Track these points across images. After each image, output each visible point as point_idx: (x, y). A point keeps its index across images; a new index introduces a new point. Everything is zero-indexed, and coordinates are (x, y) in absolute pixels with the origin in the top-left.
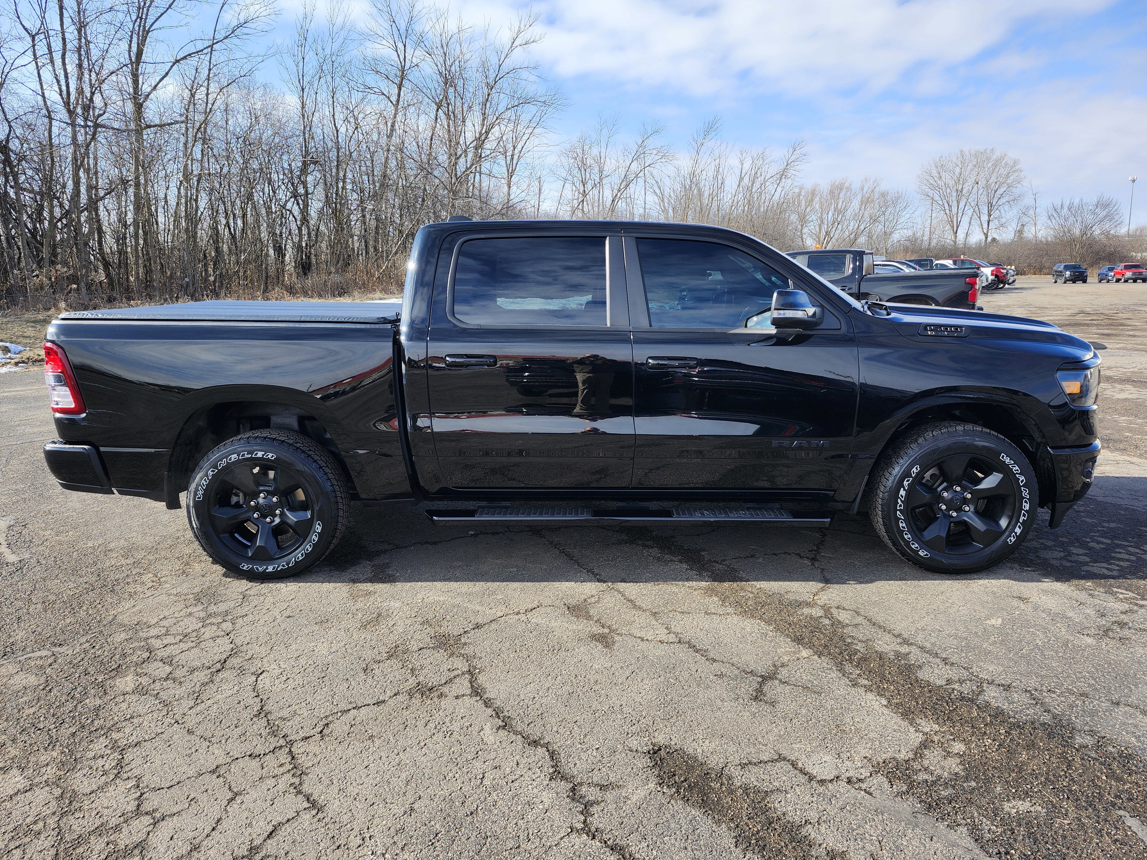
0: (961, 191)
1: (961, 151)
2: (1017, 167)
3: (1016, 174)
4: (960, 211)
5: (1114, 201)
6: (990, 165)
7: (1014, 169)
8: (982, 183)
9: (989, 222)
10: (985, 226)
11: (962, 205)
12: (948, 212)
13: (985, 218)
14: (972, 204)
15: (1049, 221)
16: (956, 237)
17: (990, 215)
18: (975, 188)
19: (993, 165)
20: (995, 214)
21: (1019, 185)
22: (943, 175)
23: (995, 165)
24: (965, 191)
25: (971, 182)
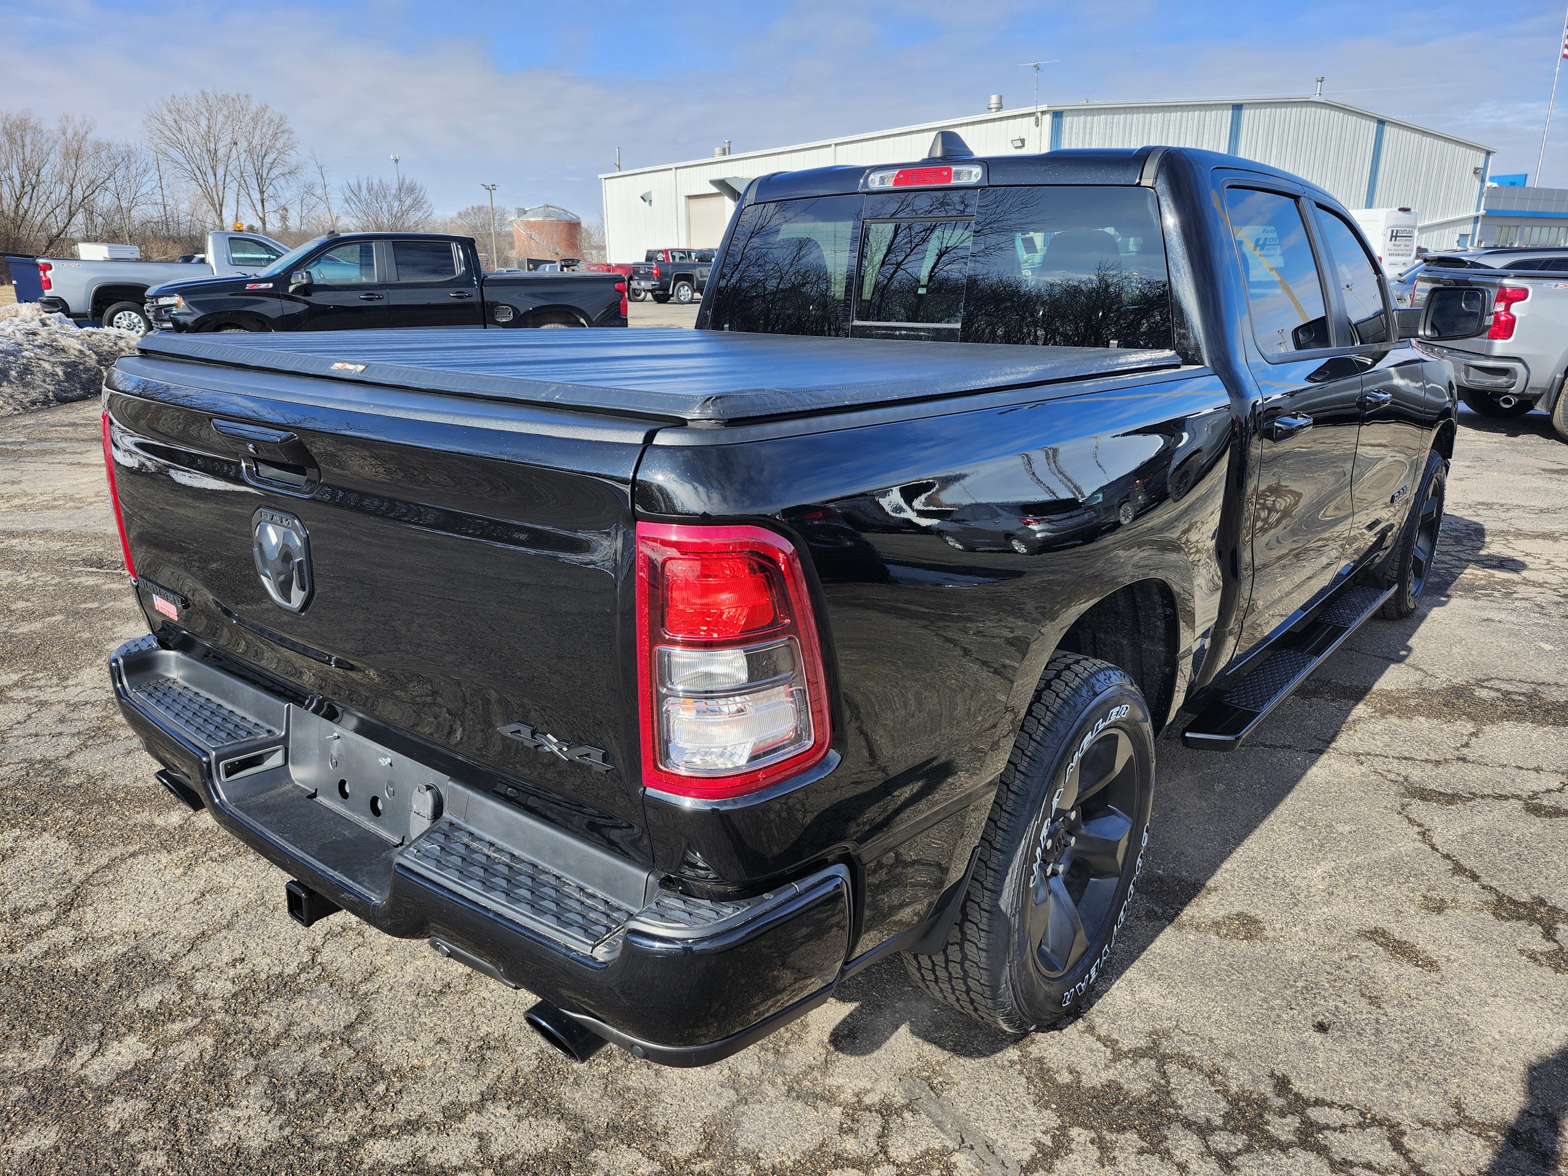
0: (215, 153)
1: (203, 93)
2: (286, 126)
3: (286, 136)
4: (220, 183)
5: (419, 185)
6: (247, 118)
7: (282, 128)
8: (243, 145)
9: (262, 202)
10: (259, 206)
11: (220, 172)
12: (201, 182)
13: (256, 196)
14: (234, 173)
15: (347, 205)
16: (222, 220)
17: (262, 192)
18: (234, 150)
19: (253, 119)
20: (269, 191)
21: (292, 152)
22: (183, 124)
23: (255, 119)
24: (220, 154)
25: (226, 140)
